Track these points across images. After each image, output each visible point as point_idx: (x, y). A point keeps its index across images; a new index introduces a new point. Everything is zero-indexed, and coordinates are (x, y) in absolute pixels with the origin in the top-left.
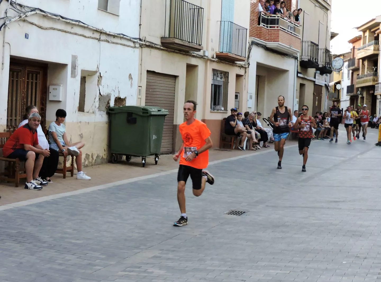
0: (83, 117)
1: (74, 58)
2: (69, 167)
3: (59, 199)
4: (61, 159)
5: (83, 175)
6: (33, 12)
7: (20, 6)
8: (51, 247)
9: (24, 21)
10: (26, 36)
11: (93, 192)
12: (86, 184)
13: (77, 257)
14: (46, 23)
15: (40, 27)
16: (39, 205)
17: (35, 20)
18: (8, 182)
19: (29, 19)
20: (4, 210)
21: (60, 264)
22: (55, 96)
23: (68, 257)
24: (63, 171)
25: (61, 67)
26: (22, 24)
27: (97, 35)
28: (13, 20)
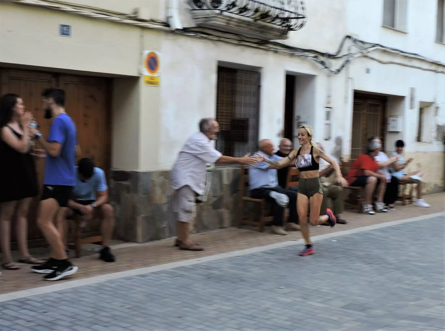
0: (421, 147)
1: (413, 90)
2: (408, 195)
3: (401, 224)
4: (401, 187)
5: (423, 203)
6: (374, 48)
7: (362, 42)
8: (398, 269)
9: (366, 57)
10: (368, 71)
11: (432, 219)
12: (425, 211)
13: (423, 278)
14: (386, 58)
15: (380, 62)
16: (382, 230)
17: (376, 55)
18: (352, 209)
19: (370, 55)
20: (351, 234)
21: (408, 284)
22: (393, 127)
23: (416, 278)
24: (402, 198)
25: (399, 99)
26: (365, 60)
27: (433, 67)
28: (356, 56)
